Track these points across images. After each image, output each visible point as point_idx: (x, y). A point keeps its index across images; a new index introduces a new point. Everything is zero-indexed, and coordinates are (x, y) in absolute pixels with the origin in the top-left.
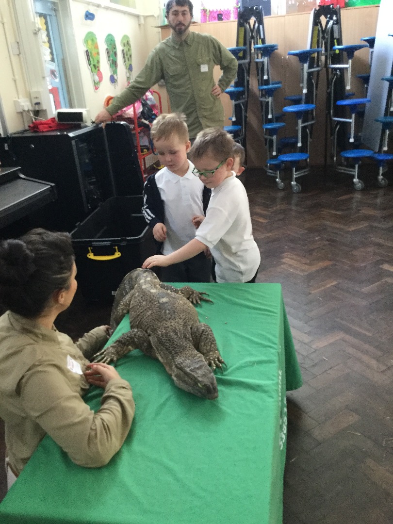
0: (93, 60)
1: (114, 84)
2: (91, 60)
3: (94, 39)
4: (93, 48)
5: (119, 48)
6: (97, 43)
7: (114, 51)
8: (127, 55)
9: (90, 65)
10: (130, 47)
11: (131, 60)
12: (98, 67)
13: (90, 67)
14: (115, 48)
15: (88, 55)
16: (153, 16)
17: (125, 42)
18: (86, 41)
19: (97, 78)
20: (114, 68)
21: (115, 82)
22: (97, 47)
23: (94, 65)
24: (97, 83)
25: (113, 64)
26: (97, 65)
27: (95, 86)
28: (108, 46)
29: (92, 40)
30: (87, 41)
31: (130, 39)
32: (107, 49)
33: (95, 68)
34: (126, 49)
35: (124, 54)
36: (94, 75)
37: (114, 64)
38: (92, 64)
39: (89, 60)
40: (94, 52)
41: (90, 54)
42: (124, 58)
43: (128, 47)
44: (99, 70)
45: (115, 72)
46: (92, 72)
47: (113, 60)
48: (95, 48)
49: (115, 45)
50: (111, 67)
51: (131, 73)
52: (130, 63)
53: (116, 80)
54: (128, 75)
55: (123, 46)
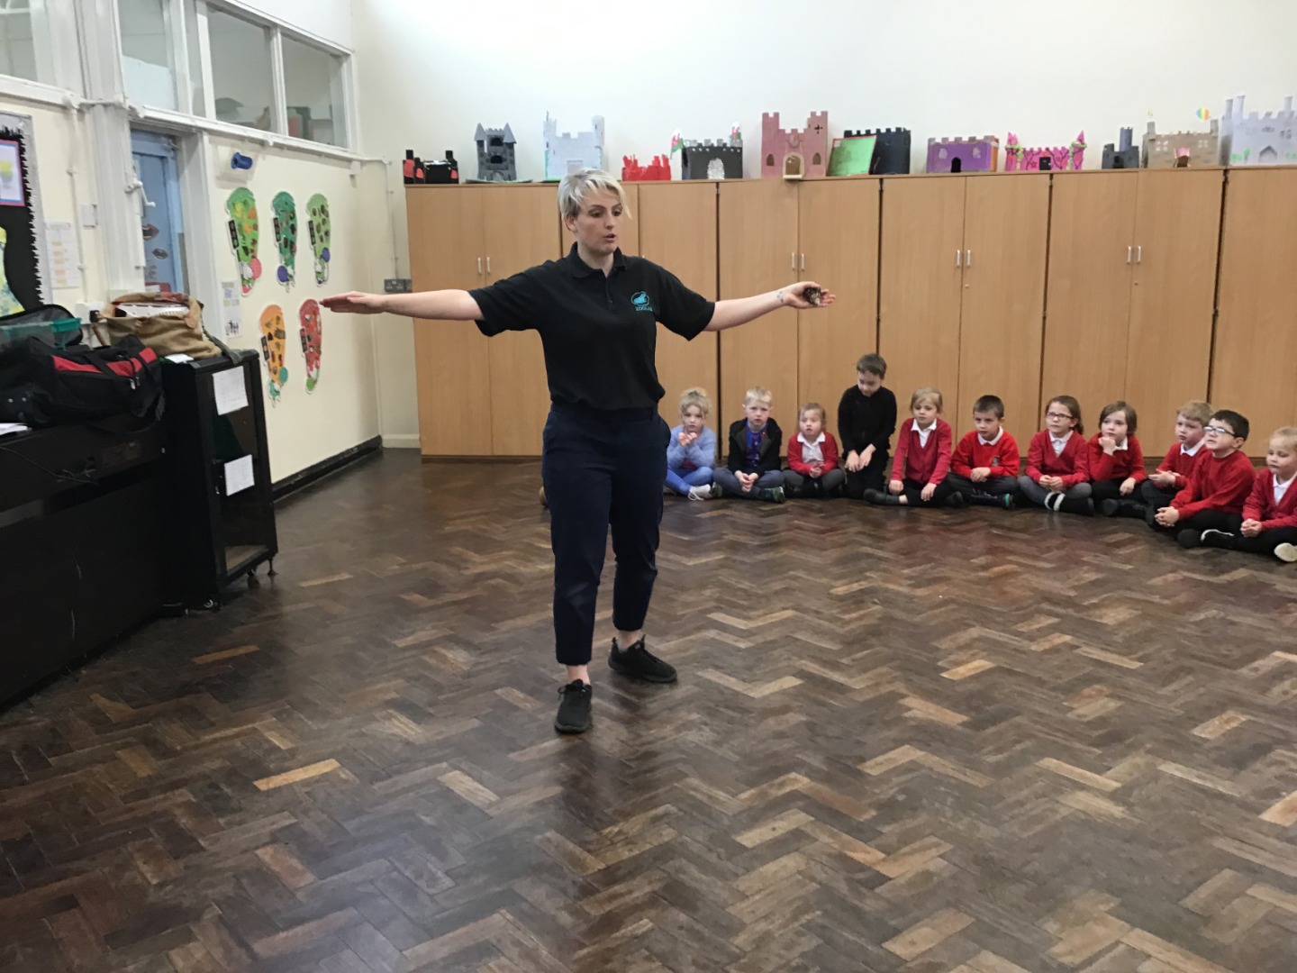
0: (244, 238)
1: (285, 283)
2: (240, 237)
3: (249, 201)
4: (245, 217)
5: (302, 218)
6: (254, 209)
7: (291, 222)
8: (318, 231)
9: (235, 247)
10: (327, 216)
11: (328, 240)
12: (252, 251)
13: (235, 252)
14: (293, 217)
15: (233, 230)
16: (380, 162)
17: (317, 207)
18: (231, 204)
19: (248, 272)
20: (289, 255)
21: (288, 280)
22: (253, 215)
23: (245, 249)
24: (248, 281)
25: (286, 246)
26: (250, 247)
27: (244, 286)
28: (277, 213)
29: (245, 203)
30: (234, 204)
31: (329, 203)
32: (275, 219)
33: (247, 253)
34: (317, 220)
35: (311, 229)
36: (242, 265)
37: (288, 246)
38: (241, 245)
39: (234, 238)
40: (247, 224)
41: (237, 227)
42: (312, 236)
43: (323, 216)
44: (254, 257)
45: (290, 262)
46: (239, 260)
47: (286, 240)
48: (249, 217)
49: (293, 212)
50: (281, 252)
51: (326, 264)
52: (325, 245)
53: (291, 277)
54: (319, 268)
55: (310, 215)
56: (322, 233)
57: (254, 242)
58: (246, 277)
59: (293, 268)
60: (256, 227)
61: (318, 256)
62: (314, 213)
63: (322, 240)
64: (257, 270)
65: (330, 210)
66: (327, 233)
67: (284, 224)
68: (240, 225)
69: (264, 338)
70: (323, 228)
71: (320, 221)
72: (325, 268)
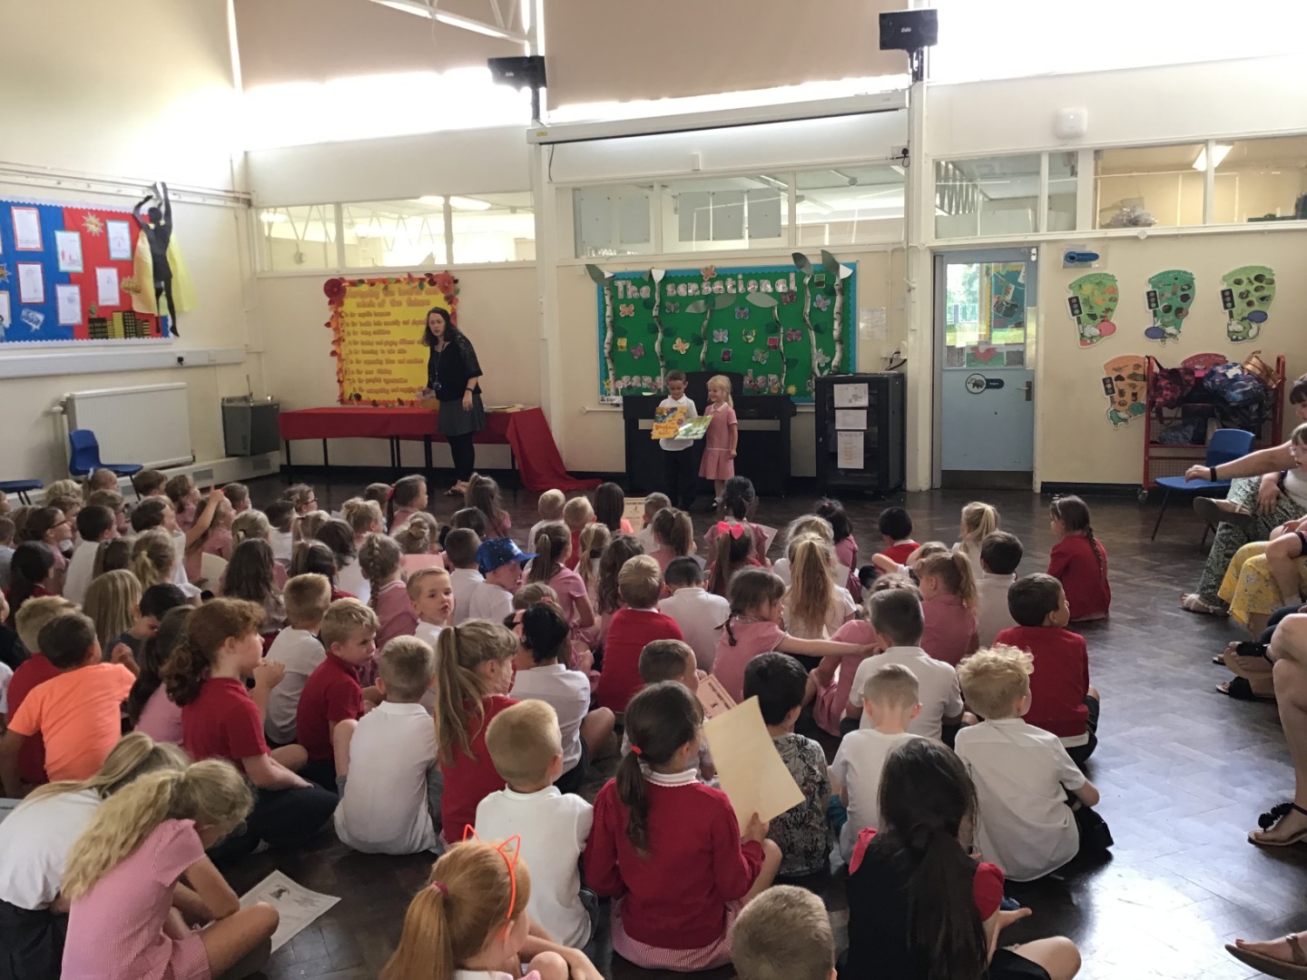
1: (1157, 340)
2: (1084, 308)
4: (1098, 293)
6: (1113, 286)
7: (1181, 293)
8: (1244, 298)
9: (1074, 314)
10: (1269, 283)
11: (1265, 304)
12: (1103, 317)
13: (1075, 318)
14: (1188, 289)
15: (1074, 303)
17: (1245, 277)
19: (1093, 331)
20: (1170, 318)
21: (1163, 337)
22: (1111, 291)
23: (1091, 315)
24: (1092, 338)
25: (1166, 312)
26: (1101, 314)
27: (1084, 341)
28: (1156, 287)
29: (1098, 284)
30: (1080, 286)
32: (1151, 292)
33: (1094, 318)
34: (1242, 288)
35: (1228, 296)
36: (1084, 327)
37: (1172, 311)
38: (1084, 313)
39: (1075, 308)
40: (1099, 298)
41: (1081, 301)
42: (1227, 302)
43: (1259, 284)
44: (1106, 321)
45: (1173, 323)
46: (1080, 324)
47: (1167, 307)
48: (1103, 293)
49: (1189, 285)
50: (1155, 314)
51: (1255, 326)
52: (1257, 307)
53: (1171, 335)
54: (1240, 328)
55: (1228, 285)
56: (1254, 298)
57: (1108, 310)
58: (1087, 334)
59: (1178, 327)
60: (1114, 300)
61: (1238, 317)
62: (1239, 282)
63: (1250, 304)
64: (1108, 329)
66: (1264, 298)
67: (1168, 295)
68: (1087, 301)
69: (1110, 378)
70: (1256, 295)
71: (1252, 288)
72: (1251, 328)
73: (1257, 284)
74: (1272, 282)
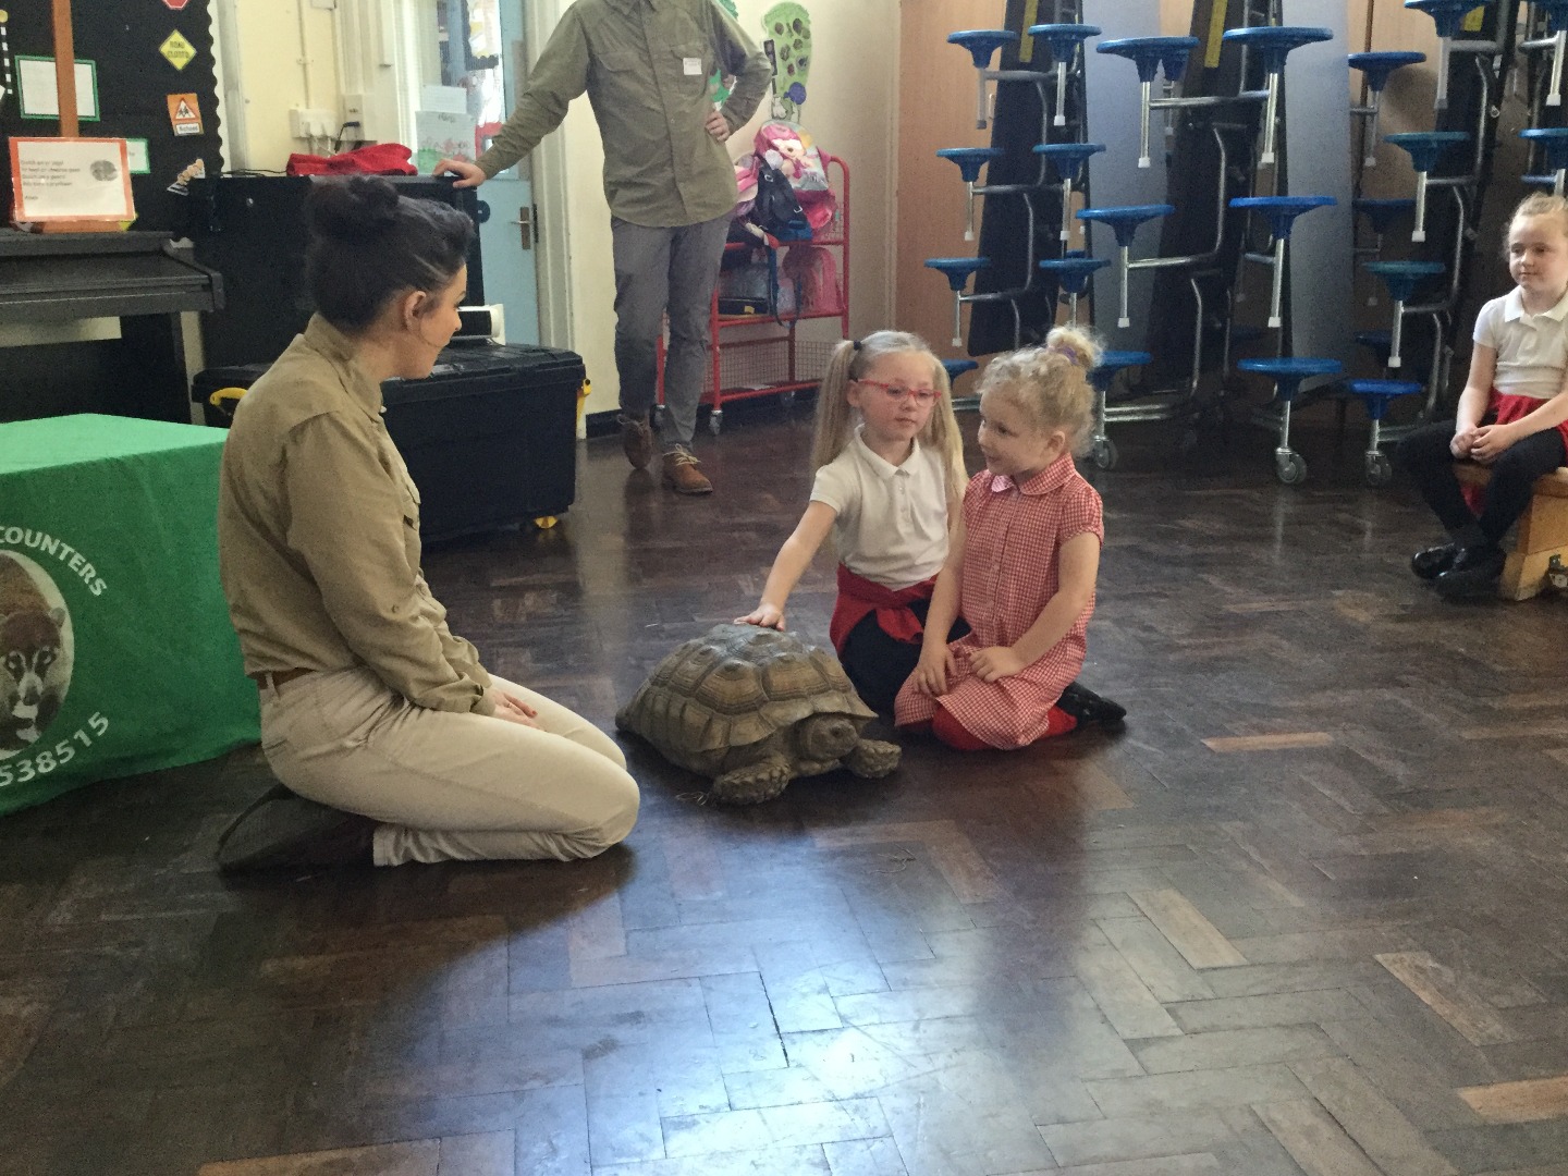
11: (804, 72)
17: (786, 22)
31: (812, 17)
34: (784, 41)
43: (798, 36)
51: (795, 108)
52: (795, 78)
54: (783, 111)
55: (771, 33)
56: (793, 61)
61: (780, 93)
62: (779, 29)
63: (790, 70)
65: (815, 27)
66: (803, 62)
70: (795, 55)
71: (791, 42)
72: (793, 113)
73: (796, 36)
74: (807, 36)
